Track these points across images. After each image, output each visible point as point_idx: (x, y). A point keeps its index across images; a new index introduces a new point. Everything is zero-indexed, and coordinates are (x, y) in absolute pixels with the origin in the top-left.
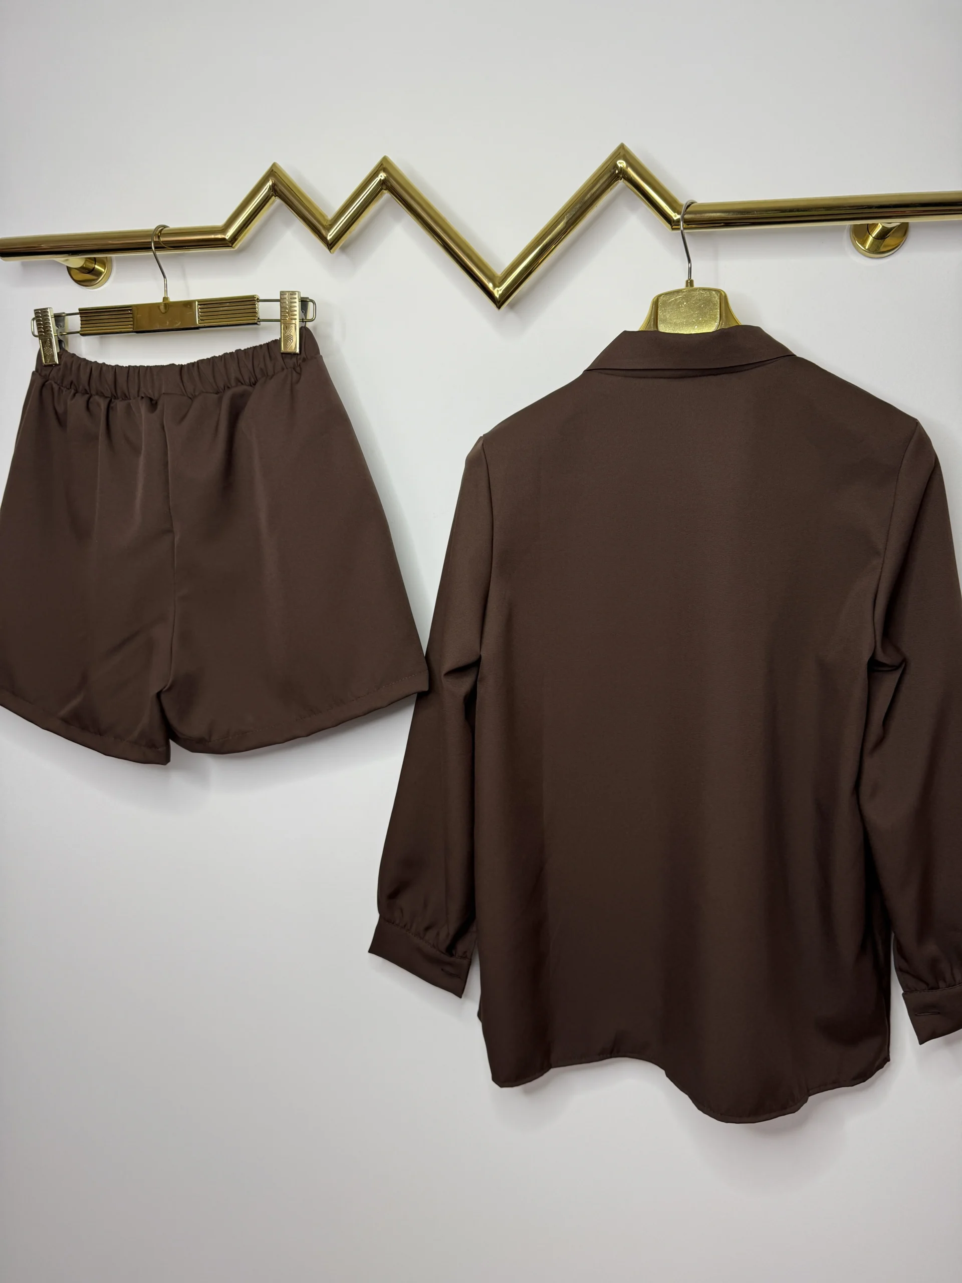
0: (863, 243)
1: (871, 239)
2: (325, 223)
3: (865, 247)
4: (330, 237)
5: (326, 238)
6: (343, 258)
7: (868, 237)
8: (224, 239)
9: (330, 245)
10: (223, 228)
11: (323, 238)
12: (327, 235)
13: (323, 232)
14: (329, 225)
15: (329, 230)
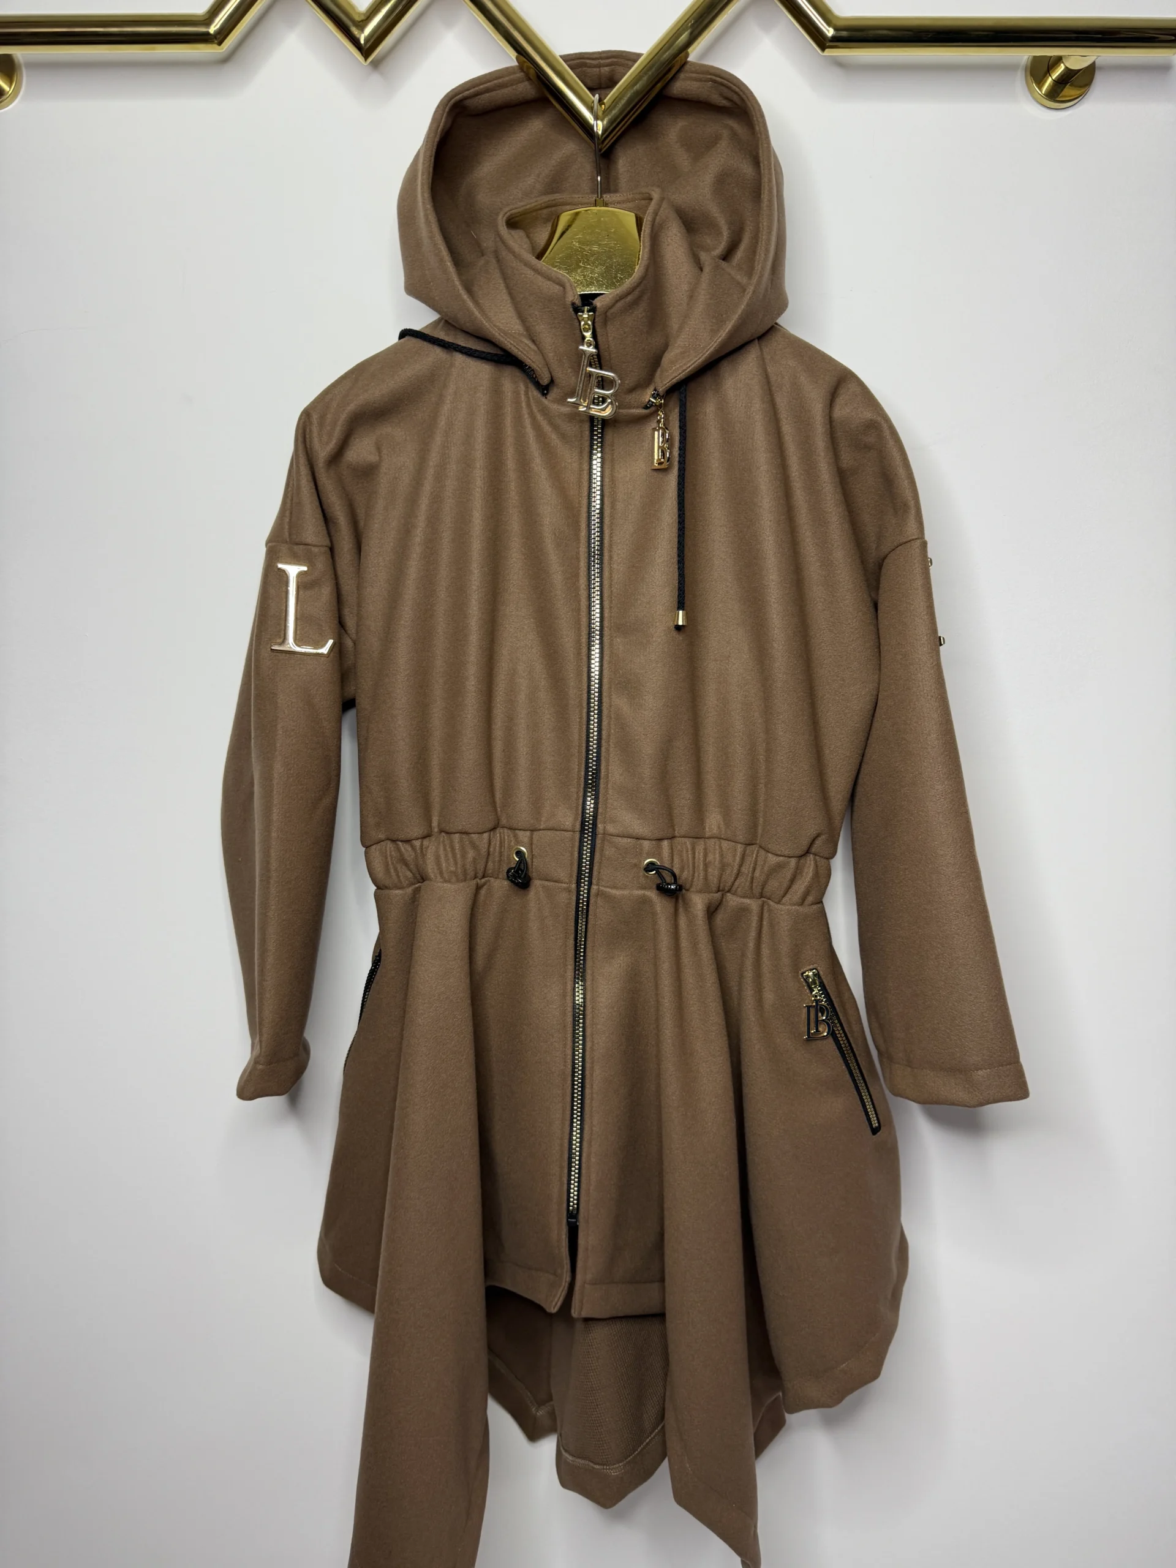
0: (1040, 84)
1: (1049, 81)
2: (357, 18)
3: (1041, 92)
4: (364, 38)
5: (358, 39)
6: (375, 77)
7: (1046, 81)
8: (208, 34)
9: (366, 51)
10: (207, 17)
11: (355, 41)
12: (360, 36)
13: (355, 31)
14: (362, 21)
15: (362, 28)
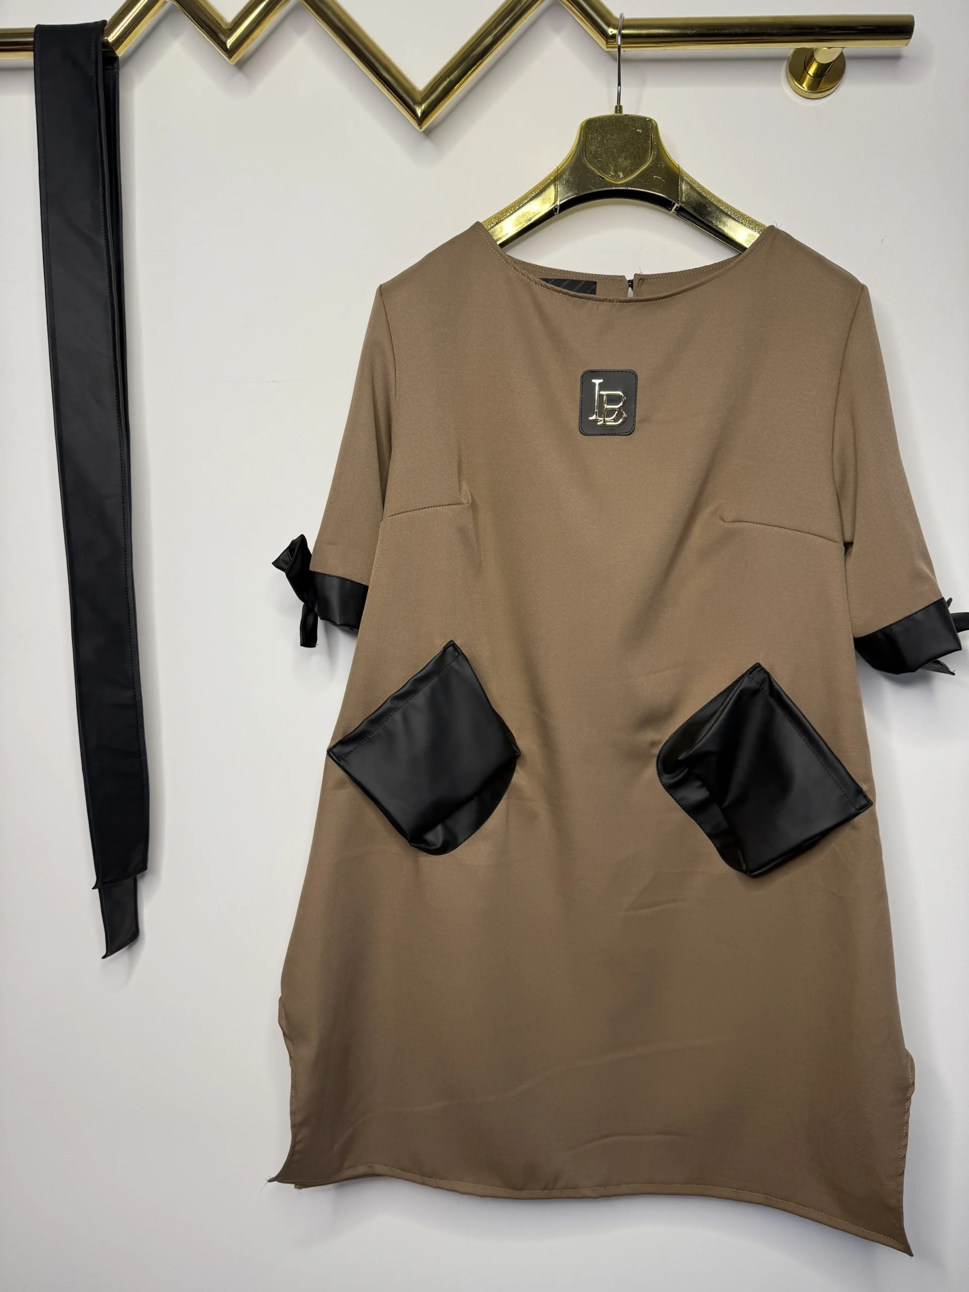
1: (809, 76)
2: (224, 26)
3: (801, 84)
4: (229, 42)
5: (225, 44)
7: (806, 75)
9: (230, 52)
10: (109, 26)
11: (222, 45)
12: (226, 41)
13: (222, 37)
14: (228, 29)
15: (229, 36)
